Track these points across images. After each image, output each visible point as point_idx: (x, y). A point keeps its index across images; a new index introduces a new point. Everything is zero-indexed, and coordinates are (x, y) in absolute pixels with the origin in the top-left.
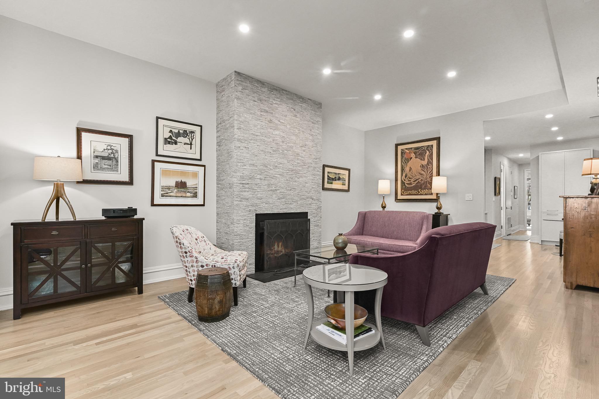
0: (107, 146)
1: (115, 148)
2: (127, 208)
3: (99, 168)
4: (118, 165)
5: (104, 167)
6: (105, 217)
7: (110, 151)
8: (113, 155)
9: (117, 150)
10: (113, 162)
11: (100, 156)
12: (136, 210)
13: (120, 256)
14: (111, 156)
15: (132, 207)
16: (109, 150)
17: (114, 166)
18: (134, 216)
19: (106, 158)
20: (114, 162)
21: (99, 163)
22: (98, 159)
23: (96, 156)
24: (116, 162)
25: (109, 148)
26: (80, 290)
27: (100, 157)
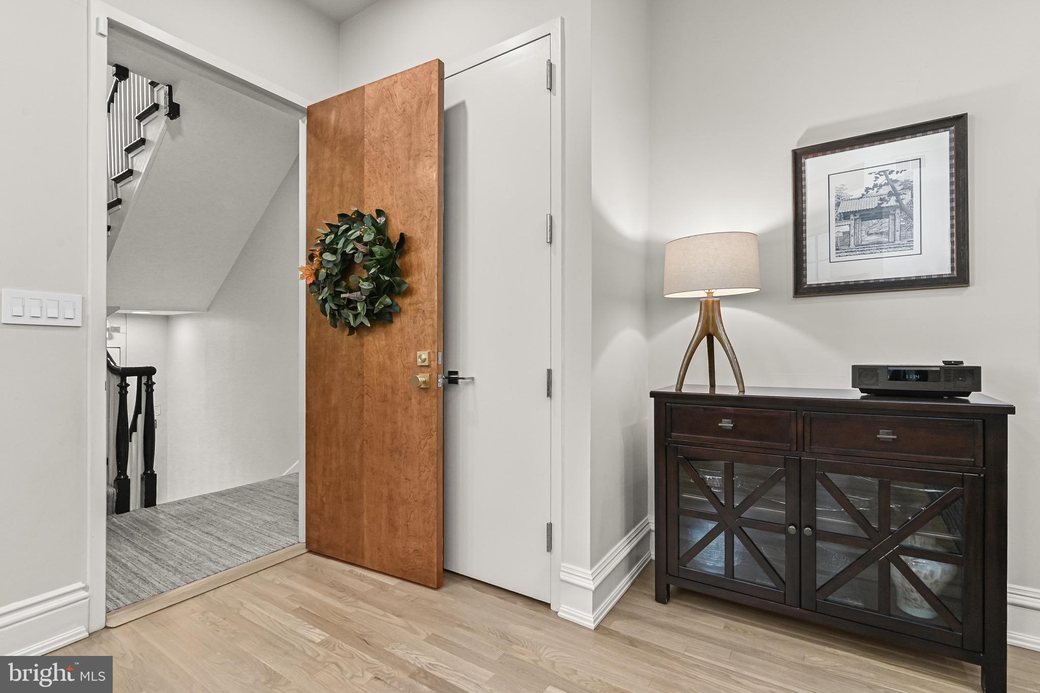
0: (876, 178)
1: (901, 177)
2: (942, 364)
3: (852, 246)
4: (912, 227)
5: (867, 243)
6: (862, 391)
7: (885, 190)
8: (893, 198)
9: (908, 181)
10: (895, 220)
11: (854, 213)
12: (975, 372)
13: (910, 528)
14: (889, 204)
15: (962, 362)
16: (881, 186)
17: (898, 234)
18: (967, 394)
19: (873, 213)
20: (898, 221)
21: (852, 232)
22: (849, 223)
23: (844, 213)
24: (906, 219)
25: (882, 180)
26: (785, 593)
27: (855, 216)
